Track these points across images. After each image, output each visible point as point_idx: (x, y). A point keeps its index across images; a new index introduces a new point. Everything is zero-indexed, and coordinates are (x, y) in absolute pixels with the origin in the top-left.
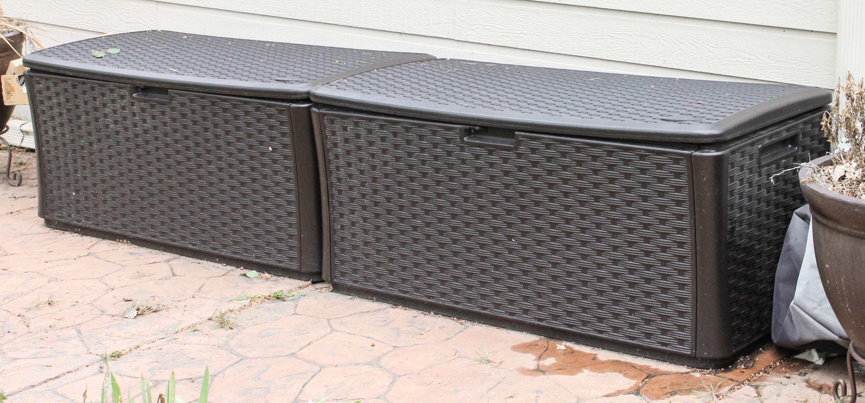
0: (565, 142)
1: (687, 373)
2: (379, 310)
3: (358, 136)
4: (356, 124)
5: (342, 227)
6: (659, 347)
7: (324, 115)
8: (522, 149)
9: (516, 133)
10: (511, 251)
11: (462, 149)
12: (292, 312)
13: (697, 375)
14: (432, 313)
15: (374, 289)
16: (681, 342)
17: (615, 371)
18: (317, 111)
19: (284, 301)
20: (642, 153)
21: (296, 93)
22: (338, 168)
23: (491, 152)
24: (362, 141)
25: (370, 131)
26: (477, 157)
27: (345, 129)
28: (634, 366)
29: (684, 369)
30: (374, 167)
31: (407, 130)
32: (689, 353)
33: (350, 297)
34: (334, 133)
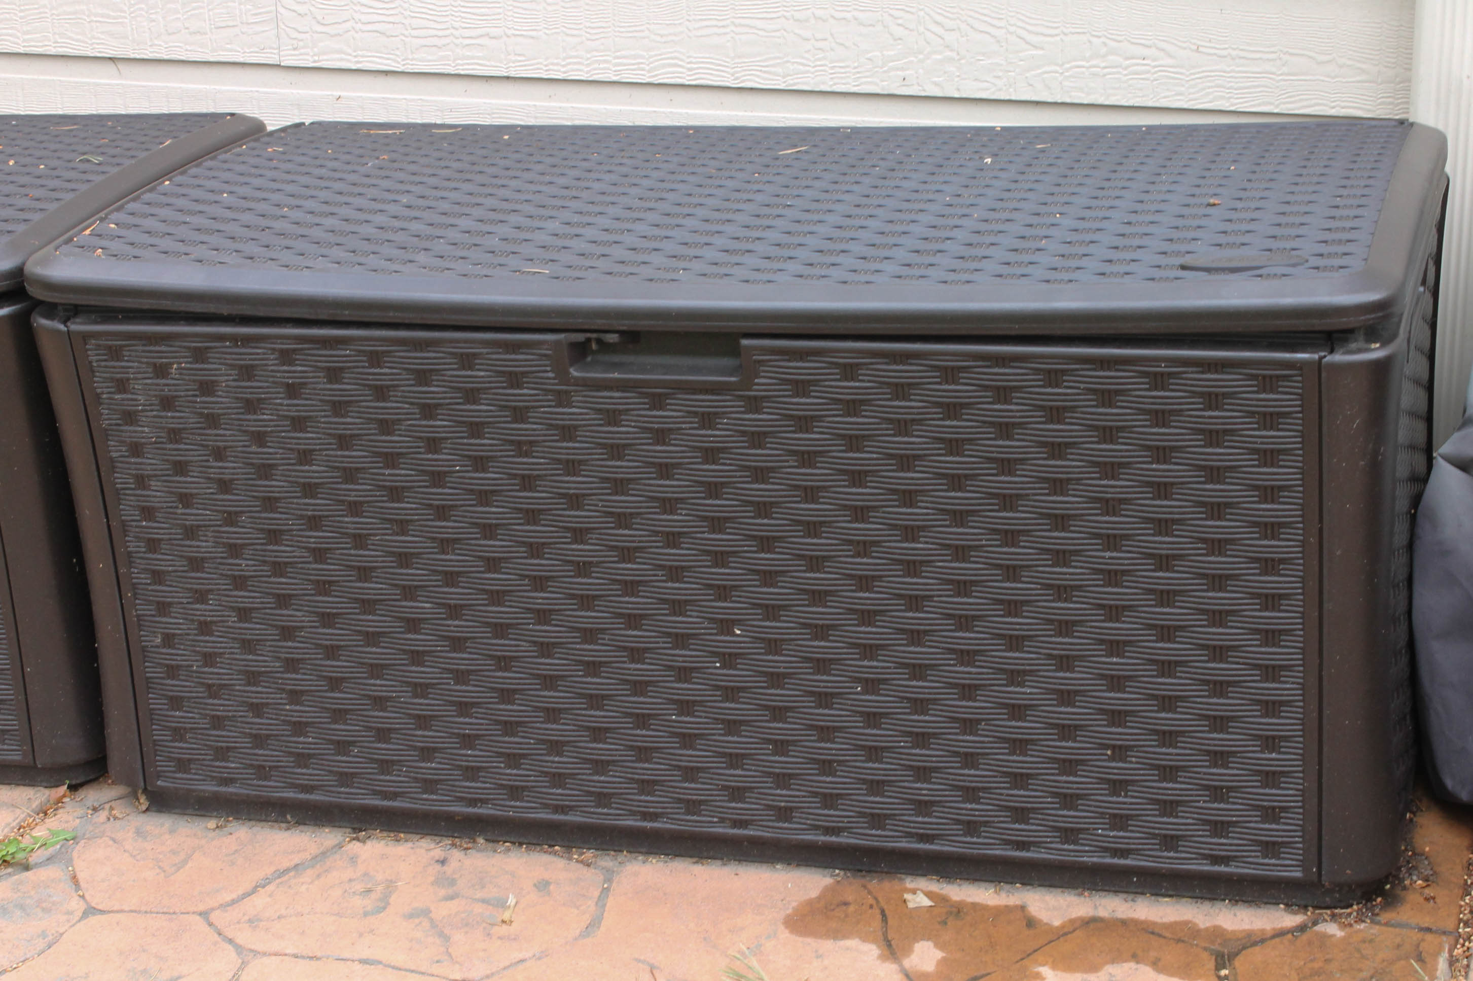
0: (905, 357)
1: (1302, 928)
2: (324, 854)
3: (207, 388)
4: (199, 355)
5: (169, 640)
6: (1207, 867)
7: (86, 337)
8: (763, 383)
9: (745, 342)
10: (729, 660)
11: (562, 399)
12: (77, 906)
13: (1332, 929)
14: (481, 840)
15: (290, 794)
16: (1270, 848)
18: (62, 327)
19: (27, 868)
20: (1163, 369)
22: (141, 481)
23: (657, 402)
24: (221, 402)
25: (247, 372)
26: (613, 417)
27: (161, 371)
28: (1149, 930)
29: (1289, 920)
30: (265, 471)
31: (375, 359)
32: (1298, 874)
33: (212, 824)
34: (122, 385)
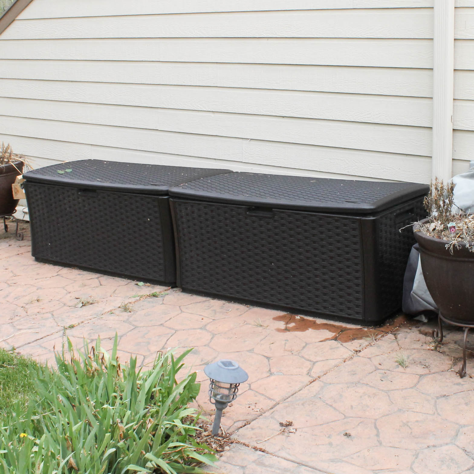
0: (298, 214)
1: (360, 329)
2: (206, 301)
3: (193, 212)
4: (192, 206)
5: (186, 259)
6: (347, 316)
7: (176, 202)
8: (276, 217)
9: (273, 209)
10: (272, 269)
11: (246, 218)
12: (161, 303)
13: (366, 329)
14: (233, 302)
15: (203, 290)
16: (357, 313)
17: (325, 329)
18: (172, 200)
19: (157, 297)
20: (336, 218)
21: (162, 191)
22: (183, 229)
23: (260, 220)
24: (195, 215)
25: (199, 210)
26: (254, 222)
27: (186, 209)
28: (334, 326)
29: (359, 327)
30: (201, 228)
31: (218, 209)
32: (361, 318)
33: (190, 295)
34: (181, 211)
